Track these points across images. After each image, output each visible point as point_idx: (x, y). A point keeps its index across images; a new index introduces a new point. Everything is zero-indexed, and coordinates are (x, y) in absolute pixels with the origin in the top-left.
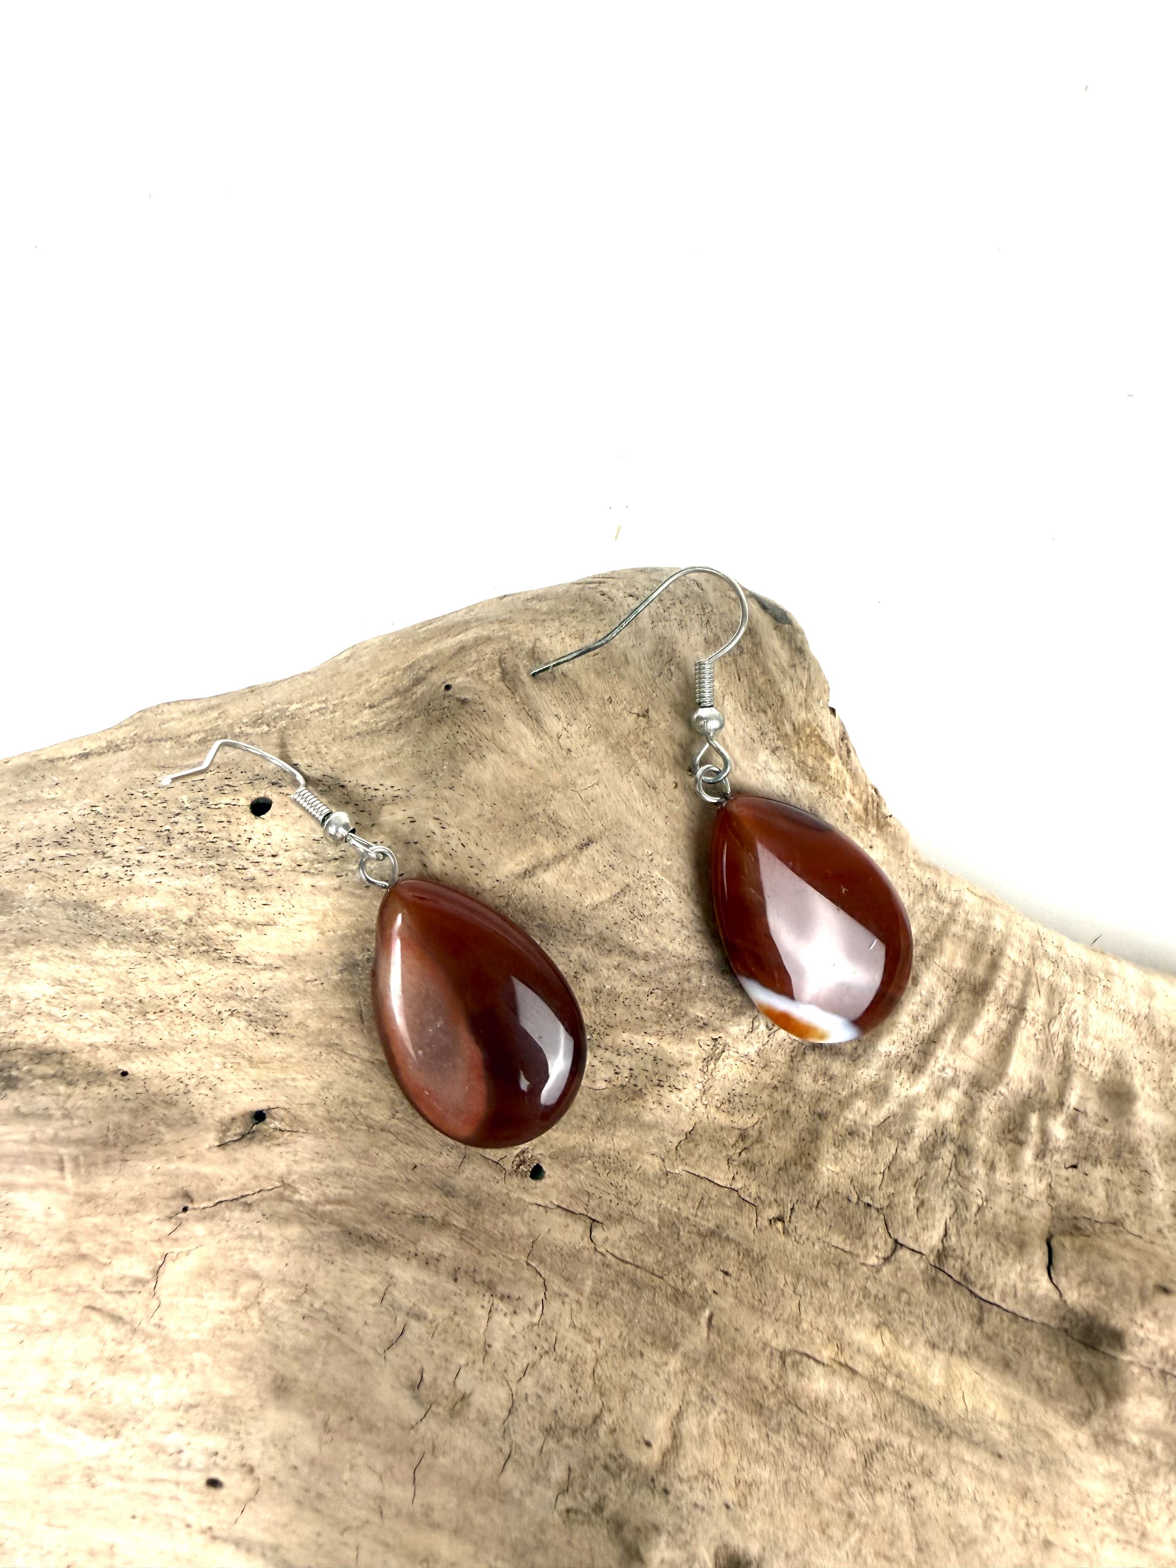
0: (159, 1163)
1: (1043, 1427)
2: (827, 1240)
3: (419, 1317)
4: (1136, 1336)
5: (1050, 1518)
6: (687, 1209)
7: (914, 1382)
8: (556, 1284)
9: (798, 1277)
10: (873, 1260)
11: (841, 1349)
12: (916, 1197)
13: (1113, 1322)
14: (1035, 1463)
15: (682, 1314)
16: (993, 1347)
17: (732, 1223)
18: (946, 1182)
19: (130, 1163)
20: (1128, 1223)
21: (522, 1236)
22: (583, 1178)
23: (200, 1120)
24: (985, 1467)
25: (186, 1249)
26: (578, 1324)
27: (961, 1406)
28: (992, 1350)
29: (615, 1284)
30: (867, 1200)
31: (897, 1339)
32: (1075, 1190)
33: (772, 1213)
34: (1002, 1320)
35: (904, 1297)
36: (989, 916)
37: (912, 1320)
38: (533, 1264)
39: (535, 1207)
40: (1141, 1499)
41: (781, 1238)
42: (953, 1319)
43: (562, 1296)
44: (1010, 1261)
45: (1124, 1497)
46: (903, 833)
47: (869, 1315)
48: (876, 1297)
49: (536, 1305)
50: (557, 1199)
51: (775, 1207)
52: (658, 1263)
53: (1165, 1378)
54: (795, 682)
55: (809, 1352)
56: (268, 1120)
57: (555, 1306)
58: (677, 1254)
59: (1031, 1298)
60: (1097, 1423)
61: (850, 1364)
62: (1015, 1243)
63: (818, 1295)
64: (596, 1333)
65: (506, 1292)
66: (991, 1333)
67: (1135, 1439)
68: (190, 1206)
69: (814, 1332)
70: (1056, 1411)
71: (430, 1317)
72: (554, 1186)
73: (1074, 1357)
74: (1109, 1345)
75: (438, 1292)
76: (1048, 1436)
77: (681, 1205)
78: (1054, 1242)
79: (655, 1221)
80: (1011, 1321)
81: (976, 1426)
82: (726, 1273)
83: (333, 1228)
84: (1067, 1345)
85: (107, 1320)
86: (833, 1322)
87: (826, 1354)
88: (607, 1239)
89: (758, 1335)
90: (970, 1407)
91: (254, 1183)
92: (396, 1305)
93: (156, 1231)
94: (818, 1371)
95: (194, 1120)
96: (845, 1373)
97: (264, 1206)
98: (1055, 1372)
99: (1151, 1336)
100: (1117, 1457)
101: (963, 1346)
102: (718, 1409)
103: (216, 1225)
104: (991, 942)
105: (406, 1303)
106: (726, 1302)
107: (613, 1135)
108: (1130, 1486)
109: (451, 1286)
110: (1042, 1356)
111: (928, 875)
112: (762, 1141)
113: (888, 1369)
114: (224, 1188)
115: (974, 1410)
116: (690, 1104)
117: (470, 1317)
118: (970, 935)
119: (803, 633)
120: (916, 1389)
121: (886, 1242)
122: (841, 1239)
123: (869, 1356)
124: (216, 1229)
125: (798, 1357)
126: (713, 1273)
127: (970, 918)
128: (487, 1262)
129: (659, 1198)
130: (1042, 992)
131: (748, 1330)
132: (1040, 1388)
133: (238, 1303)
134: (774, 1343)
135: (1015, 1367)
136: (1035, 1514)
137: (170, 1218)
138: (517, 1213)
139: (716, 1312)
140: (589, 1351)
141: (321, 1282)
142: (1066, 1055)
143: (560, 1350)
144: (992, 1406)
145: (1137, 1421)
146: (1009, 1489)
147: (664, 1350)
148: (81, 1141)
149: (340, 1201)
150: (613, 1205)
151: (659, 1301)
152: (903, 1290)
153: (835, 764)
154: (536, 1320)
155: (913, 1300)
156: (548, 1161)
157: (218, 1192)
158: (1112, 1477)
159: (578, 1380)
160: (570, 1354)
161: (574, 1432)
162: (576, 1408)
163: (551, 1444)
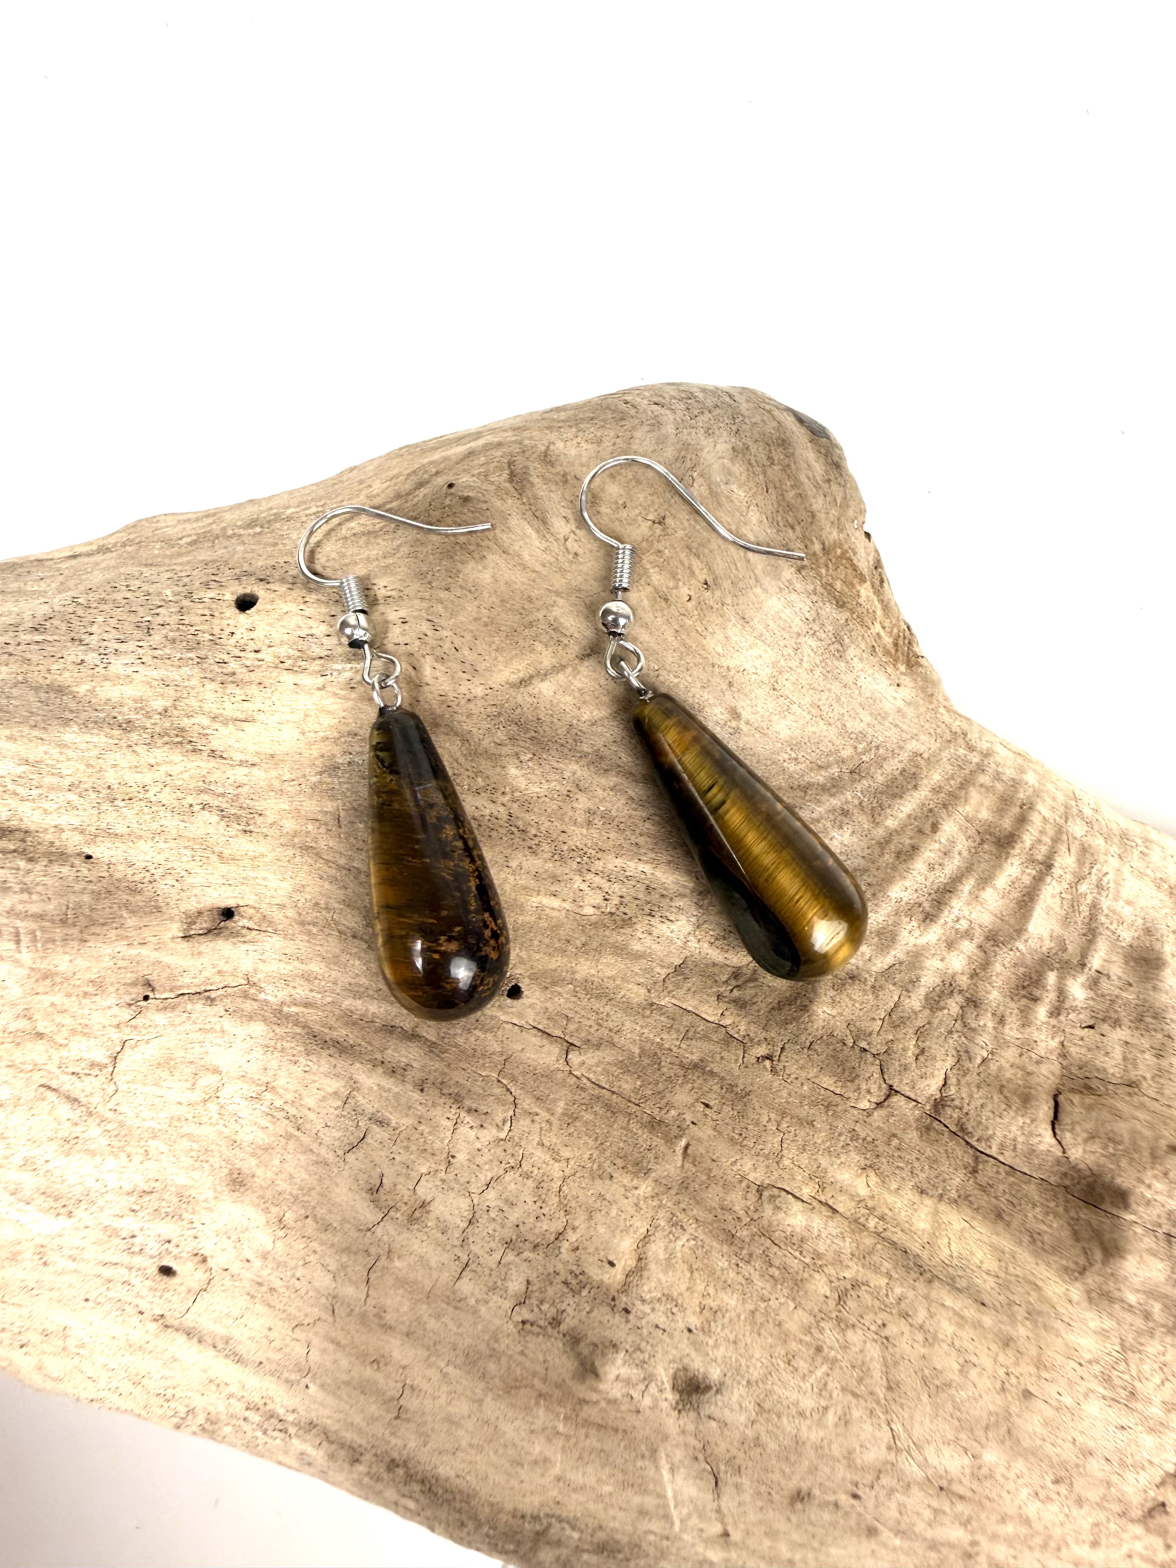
0: (121, 947)
1: (1032, 1278)
2: (817, 1081)
3: (382, 1123)
4: (1143, 1196)
5: (1032, 1370)
6: (670, 1040)
7: (898, 1225)
8: (526, 1103)
9: (783, 1114)
10: (864, 1104)
11: (822, 1187)
12: (917, 1046)
13: (1118, 1181)
14: (1021, 1312)
15: (658, 1141)
16: (986, 1198)
17: (718, 1057)
18: (951, 1032)
19: (90, 944)
20: (1145, 1085)
21: (493, 1053)
22: (562, 1001)
23: (164, 909)
24: (966, 1313)
25: (146, 1038)
26: (547, 1143)
27: (946, 1252)
28: (984, 1200)
29: (588, 1106)
30: (863, 1044)
31: (884, 1182)
32: (1089, 1050)
33: (762, 1050)
34: (998, 1173)
35: (895, 1142)
36: (1022, 771)
37: (901, 1165)
38: (504, 1082)
39: (510, 1026)
40: (1133, 1358)
41: (769, 1076)
42: (945, 1167)
43: (532, 1115)
44: (1012, 1113)
45: (1115, 1354)
46: (935, 678)
47: (855, 1157)
48: (864, 1139)
49: (504, 1122)
50: (534, 1020)
51: (764, 1046)
52: (636, 1091)
53: (1170, 1242)
54: (828, 499)
55: (788, 1189)
56: (236, 918)
57: (524, 1123)
58: (657, 1083)
59: (1032, 1152)
60: (1092, 1279)
61: (830, 1202)
62: (1019, 1097)
63: (803, 1134)
64: (566, 1153)
65: (474, 1106)
66: (985, 1184)
67: (1132, 1298)
68: (151, 995)
69: (796, 1169)
70: (1048, 1264)
71: (393, 1124)
72: (531, 1006)
73: (1073, 1214)
74: (1112, 1203)
75: (403, 1101)
76: (1038, 1289)
77: (665, 1036)
78: (1061, 1098)
79: (637, 1051)
80: (1007, 1173)
81: (960, 1273)
82: (707, 1106)
83: (298, 1030)
84: (1067, 1201)
85: (64, 1100)
86: (816, 1160)
87: (806, 1191)
88: (584, 1063)
89: (735, 1168)
90: (955, 1254)
91: (218, 979)
92: (359, 1110)
93: (115, 1016)
94: (797, 1206)
95: (158, 909)
96: (825, 1211)
97: (227, 1001)
98: (1050, 1226)
99: (1158, 1198)
100: (1111, 1315)
101: (954, 1195)
102: (687, 1236)
103: (176, 1017)
104: (1021, 795)
105: (370, 1109)
106: (705, 1132)
107: (598, 961)
108: (1122, 1346)
109: (416, 1095)
110: (1038, 1210)
111: (958, 723)
112: (756, 980)
113: (872, 1210)
114: (187, 980)
115: (960, 1257)
116: (682, 937)
117: (436, 1128)
118: (999, 786)
119: (841, 449)
120: (900, 1233)
121: (880, 1087)
122: (832, 1082)
123: (852, 1197)
124: (177, 1021)
125: (775, 1191)
126: (692, 1105)
127: (1000, 769)
128: (457, 1076)
129: (642, 1027)
130: (1073, 850)
131: (726, 1162)
132: (1033, 1241)
133: (197, 1096)
134: (751, 1177)
135: (1007, 1218)
136: (1017, 1364)
137: (130, 1005)
138: (490, 1030)
139: (693, 1142)
140: (556, 1170)
141: (281, 1082)
142: (1093, 917)
143: (526, 1167)
144: (980, 1255)
145: (1136, 1281)
146: (990, 1336)
147: (635, 1175)
148: (41, 917)
149: (307, 1005)
150: (592, 1030)
151: (633, 1126)
152: (894, 1135)
153: (865, 591)
154: (503, 1135)
155: (904, 1146)
156: (527, 981)
157: (179, 983)
158: (1103, 1334)
159: (543, 1197)
160: (536, 1172)
161: (536, 1247)
162: (539, 1224)
163: (510, 1257)
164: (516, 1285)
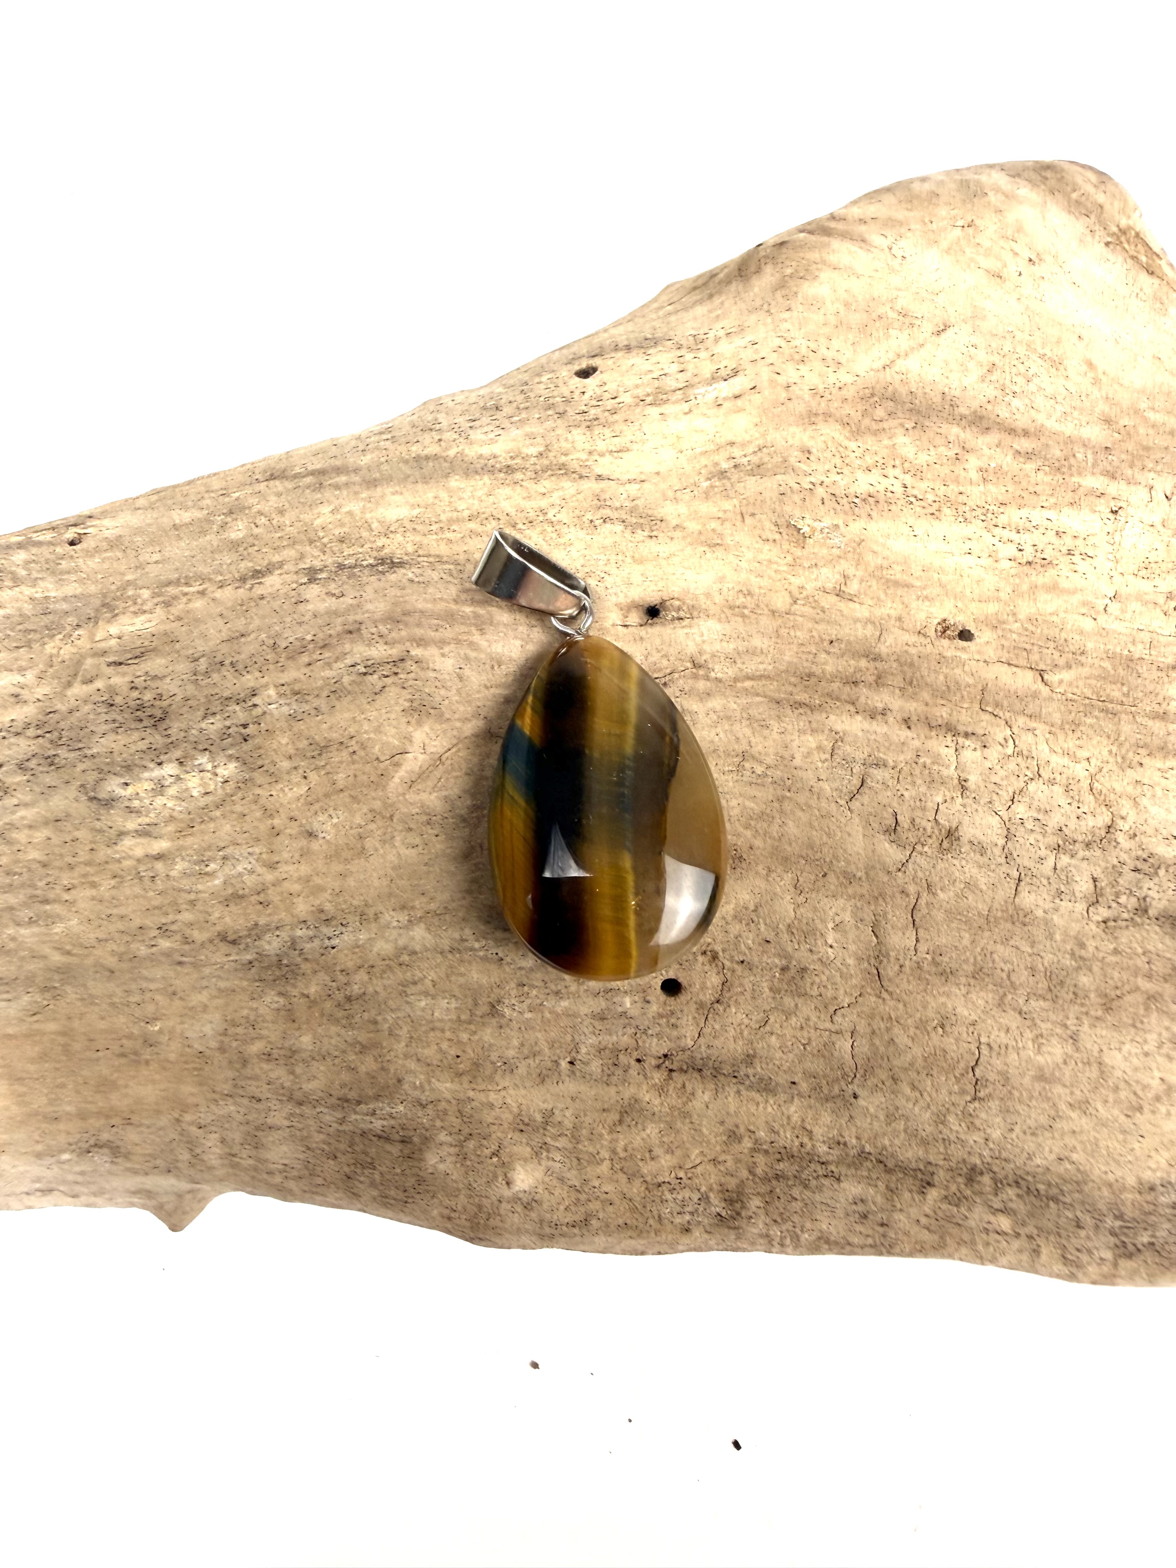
3: (878, 764)
8: (1021, 721)
21: (968, 685)
22: (1015, 636)
26: (1059, 750)
38: (989, 709)
39: (974, 662)
43: (1031, 730)
49: (1005, 740)
50: (995, 655)
52: (1125, 695)
56: (663, 613)
57: (1026, 738)
58: (1143, 686)
64: (1084, 754)
65: (970, 730)
71: (891, 764)
72: (987, 645)
75: (893, 739)
79: (1108, 664)
83: (758, 699)
88: (1061, 682)
92: (849, 758)
97: (679, 684)
105: (860, 756)
109: (905, 734)
117: (937, 759)
128: (939, 711)
138: (957, 667)
140: (1079, 771)
141: (759, 747)
143: (1045, 774)
147: (1165, 758)
149: (761, 677)
150: (1056, 656)
151: (1142, 721)
154: (1010, 751)
156: (973, 625)
159: (1077, 798)
160: (1058, 777)
161: (1088, 845)
162: (1083, 823)
163: (1065, 860)
164: (1084, 886)
